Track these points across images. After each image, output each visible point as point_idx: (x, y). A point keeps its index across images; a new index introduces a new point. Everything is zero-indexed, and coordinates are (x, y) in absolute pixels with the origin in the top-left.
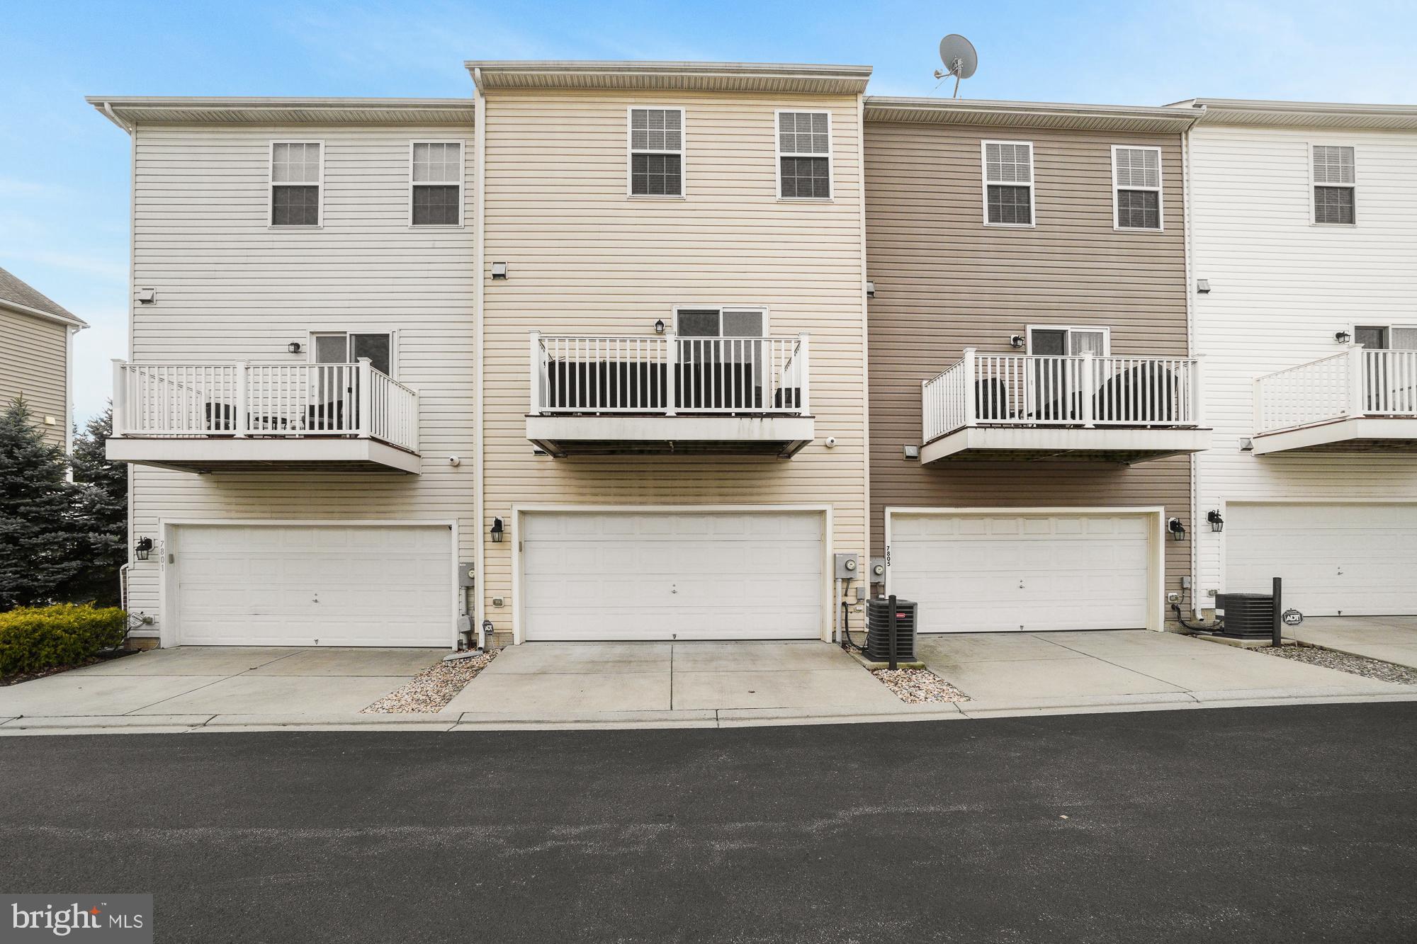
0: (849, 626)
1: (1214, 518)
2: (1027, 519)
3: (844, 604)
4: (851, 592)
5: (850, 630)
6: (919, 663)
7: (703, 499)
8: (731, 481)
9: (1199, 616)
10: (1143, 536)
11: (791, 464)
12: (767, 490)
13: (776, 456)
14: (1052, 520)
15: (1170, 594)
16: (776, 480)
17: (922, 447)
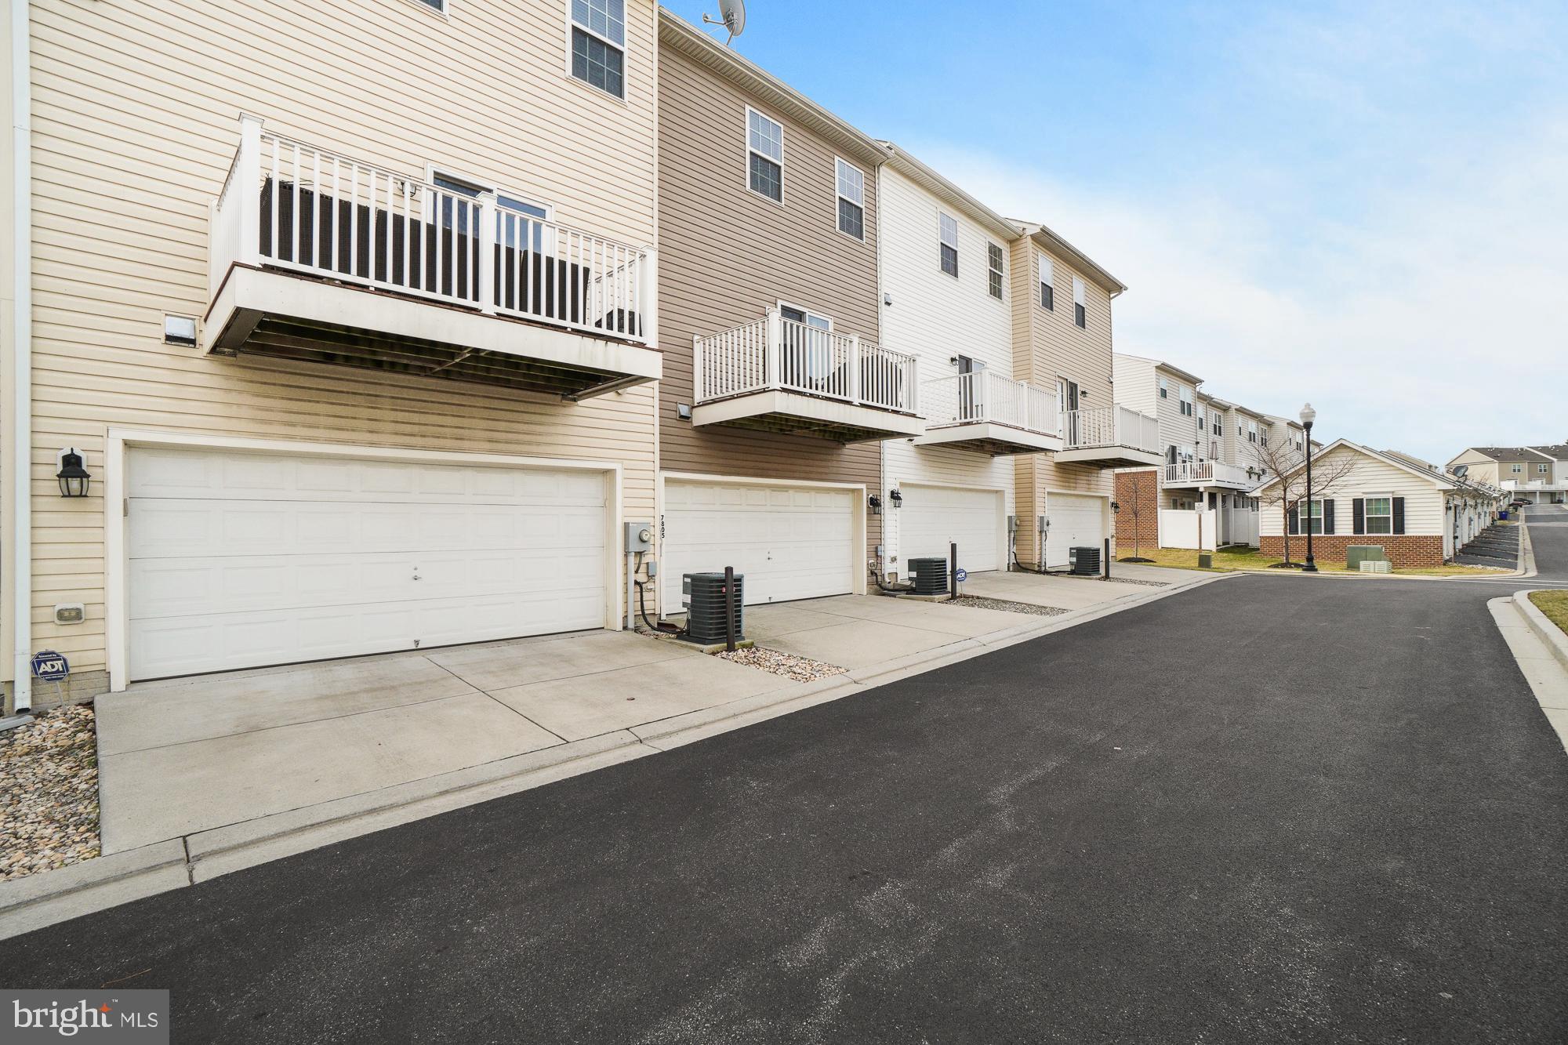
0: (645, 608)
1: (895, 496)
2: (773, 491)
3: (636, 583)
4: (643, 568)
5: (646, 612)
6: (747, 641)
7: (466, 444)
8: (503, 424)
9: (887, 580)
10: (850, 510)
11: (576, 408)
12: (548, 439)
13: (559, 398)
14: (791, 492)
15: (870, 562)
16: (559, 427)
17: (693, 407)
